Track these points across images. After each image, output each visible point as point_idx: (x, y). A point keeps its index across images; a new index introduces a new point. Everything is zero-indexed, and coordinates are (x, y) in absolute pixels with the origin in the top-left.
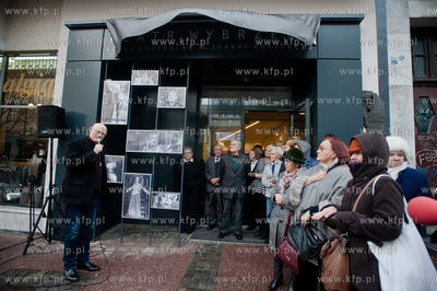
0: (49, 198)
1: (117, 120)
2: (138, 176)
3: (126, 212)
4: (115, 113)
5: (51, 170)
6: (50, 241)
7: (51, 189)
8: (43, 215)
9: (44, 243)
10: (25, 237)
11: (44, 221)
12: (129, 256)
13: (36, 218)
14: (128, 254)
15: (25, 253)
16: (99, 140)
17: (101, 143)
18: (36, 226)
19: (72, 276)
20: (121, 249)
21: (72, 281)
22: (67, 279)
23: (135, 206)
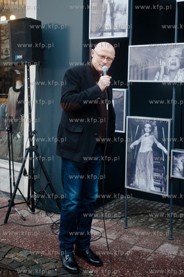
0: (30, 150)
1: (112, 31)
2: (148, 122)
3: (131, 180)
4: (108, 19)
5: (30, 111)
6: (33, 210)
7: (30, 137)
8: (23, 172)
9: (25, 212)
10: (6, 199)
11: (25, 181)
12: (137, 252)
13: (17, 175)
14: (137, 248)
15: (6, 221)
16: (105, 69)
17: (109, 73)
18: (17, 188)
19: (71, 265)
20: (125, 238)
21: (70, 271)
22: (64, 267)
23: (145, 170)
